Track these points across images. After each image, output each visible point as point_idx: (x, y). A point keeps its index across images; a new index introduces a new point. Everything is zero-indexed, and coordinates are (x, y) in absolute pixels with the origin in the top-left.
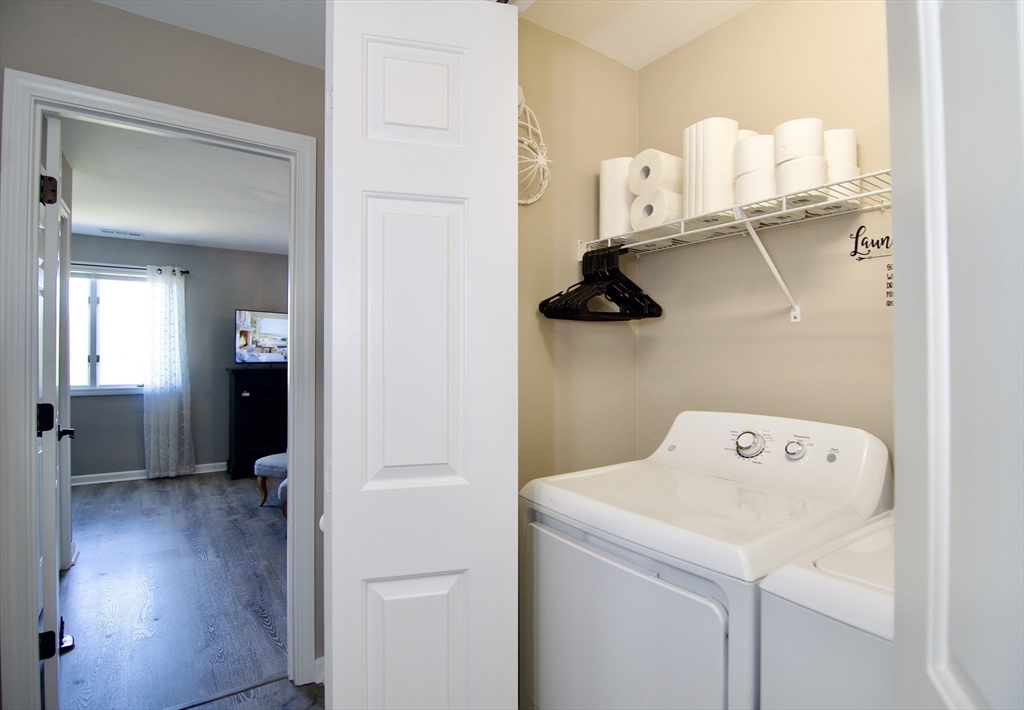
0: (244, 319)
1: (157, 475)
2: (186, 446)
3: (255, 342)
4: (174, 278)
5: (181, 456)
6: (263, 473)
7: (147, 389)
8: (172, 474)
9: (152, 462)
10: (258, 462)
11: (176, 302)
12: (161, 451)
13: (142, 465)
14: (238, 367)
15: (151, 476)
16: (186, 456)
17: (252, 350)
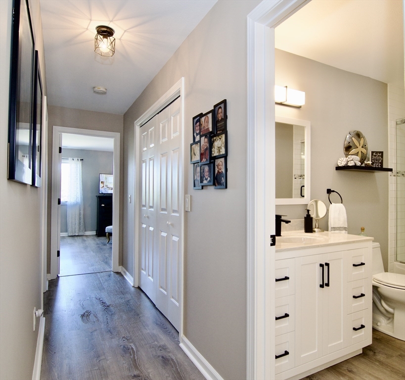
0: (103, 177)
1: (71, 234)
2: (82, 224)
3: (106, 186)
4: (78, 162)
5: (80, 228)
6: (108, 231)
7: (68, 203)
8: (77, 234)
9: (70, 230)
10: (107, 228)
11: (78, 170)
12: (73, 226)
13: (66, 231)
14: (100, 195)
15: (70, 235)
16: (82, 228)
17: (105, 189)
